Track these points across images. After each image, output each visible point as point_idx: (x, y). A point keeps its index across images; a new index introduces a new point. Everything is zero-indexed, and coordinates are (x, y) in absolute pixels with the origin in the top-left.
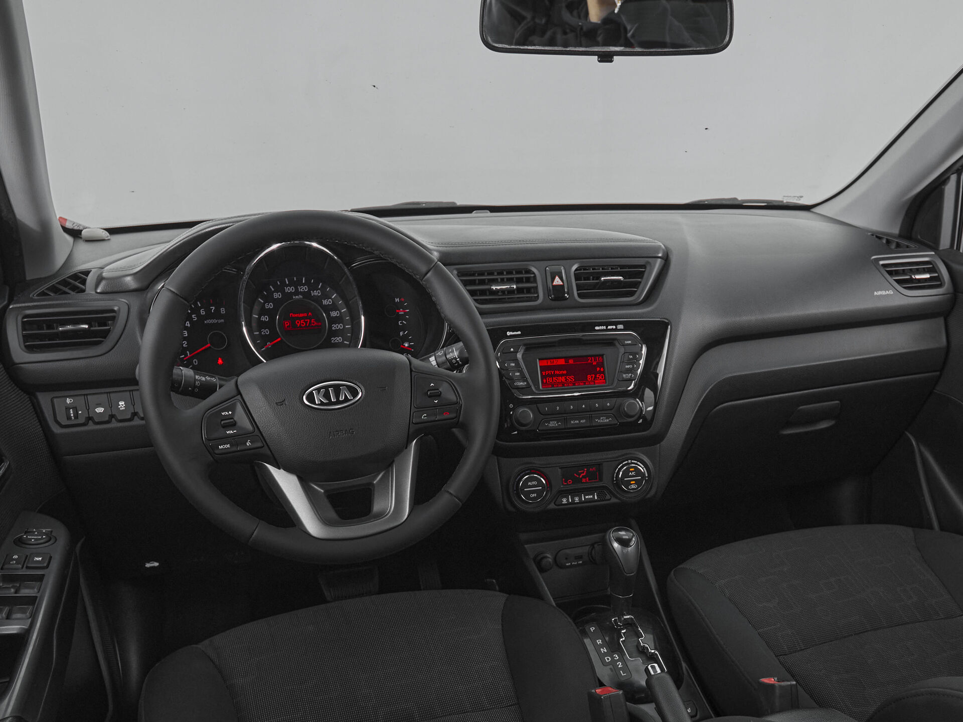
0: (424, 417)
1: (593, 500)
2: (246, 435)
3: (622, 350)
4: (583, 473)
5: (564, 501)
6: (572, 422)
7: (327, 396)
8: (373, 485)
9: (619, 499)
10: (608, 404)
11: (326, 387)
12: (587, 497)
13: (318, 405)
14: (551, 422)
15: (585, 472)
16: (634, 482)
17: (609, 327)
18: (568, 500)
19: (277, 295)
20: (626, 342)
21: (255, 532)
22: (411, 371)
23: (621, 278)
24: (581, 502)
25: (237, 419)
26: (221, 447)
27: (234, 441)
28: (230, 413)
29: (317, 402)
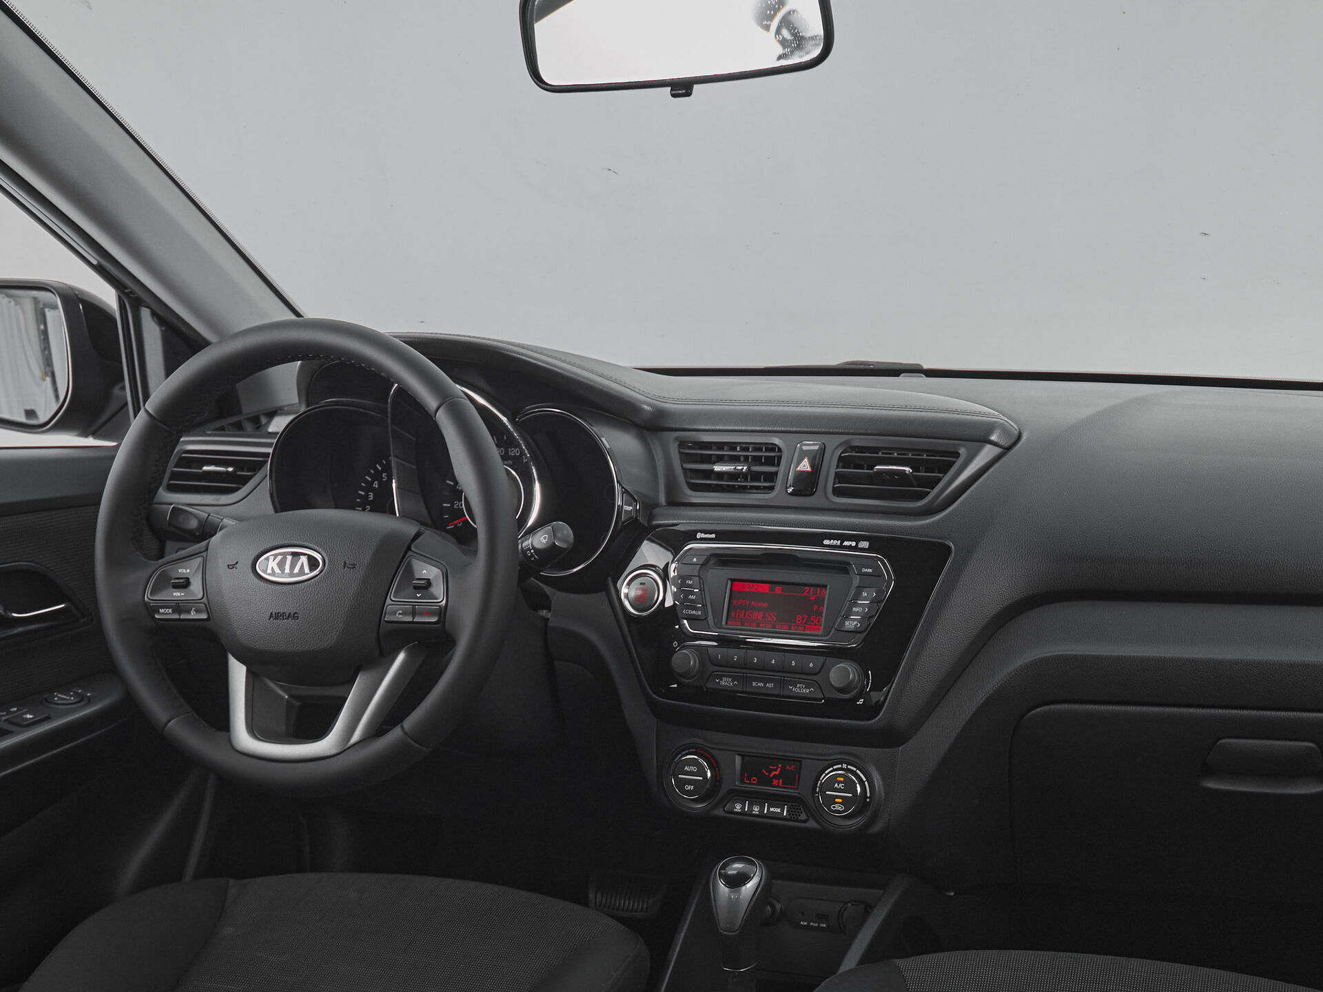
0: (400, 614)
1: (778, 817)
2: (193, 602)
3: (856, 581)
4: (776, 770)
5: (738, 808)
6: (754, 684)
7: (281, 565)
9: (821, 825)
10: (811, 665)
11: (284, 554)
12: (772, 809)
13: (269, 574)
14: (725, 679)
15: (779, 770)
16: (840, 800)
17: (846, 543)
18: (743, 808)
20: (864, 570)
23: (907, 469)
24: (761, 815)
25: (191, 580)
26: (162, 611)
27: (178, 607)
28: (188, 571)
29: (269, 571)
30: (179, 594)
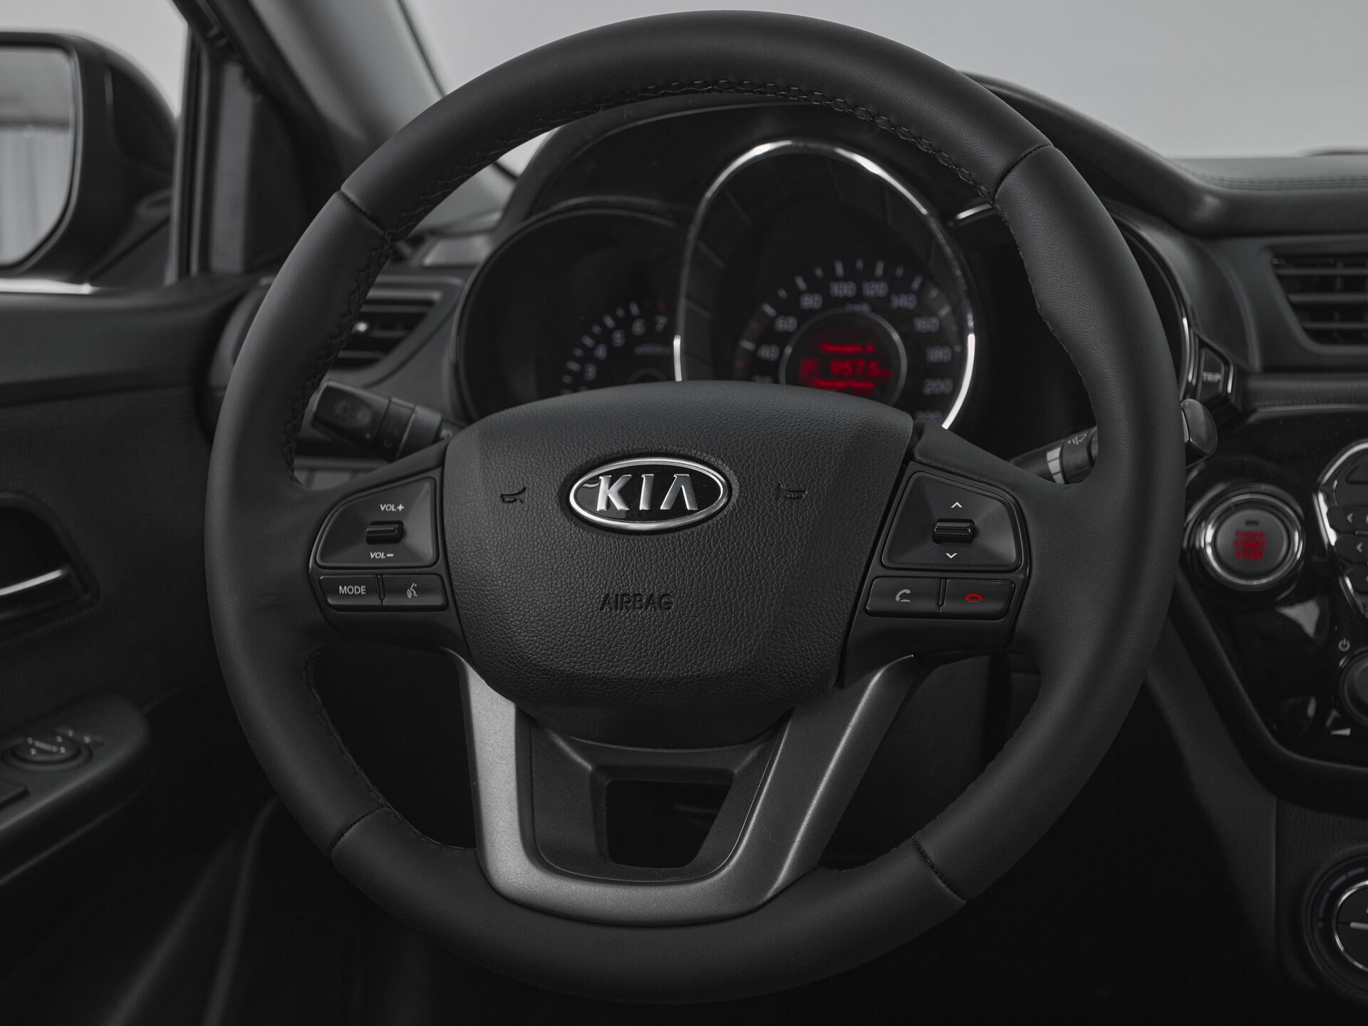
0: (903, 596)
2: (414, 572)
7: (629, 495)
8: (732, 774)
11: (637, 472)
13: (600, 514)
19: (810, 301)
21: (351, 831)
22: (909, 456)
25: (408, 526)
26: (343, 590)
27: (380, 581)
28: (401, 507)
29: (601, 506)
30: (382, 556)
